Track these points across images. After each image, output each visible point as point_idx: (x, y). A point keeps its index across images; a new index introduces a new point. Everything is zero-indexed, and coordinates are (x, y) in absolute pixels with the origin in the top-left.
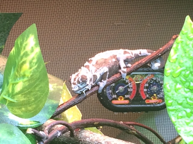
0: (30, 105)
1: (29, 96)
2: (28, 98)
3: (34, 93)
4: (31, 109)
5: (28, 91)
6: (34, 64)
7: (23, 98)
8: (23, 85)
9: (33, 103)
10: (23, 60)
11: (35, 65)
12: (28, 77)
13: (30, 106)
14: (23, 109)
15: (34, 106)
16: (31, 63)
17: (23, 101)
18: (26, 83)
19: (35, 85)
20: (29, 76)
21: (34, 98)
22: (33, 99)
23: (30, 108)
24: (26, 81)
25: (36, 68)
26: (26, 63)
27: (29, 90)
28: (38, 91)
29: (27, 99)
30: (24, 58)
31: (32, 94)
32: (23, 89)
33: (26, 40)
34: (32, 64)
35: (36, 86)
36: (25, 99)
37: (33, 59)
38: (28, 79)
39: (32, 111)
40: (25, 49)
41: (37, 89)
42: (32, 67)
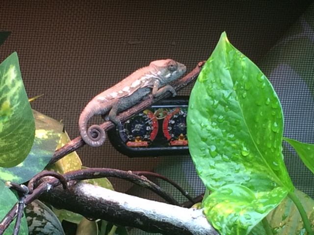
0: (13, 151)
1: (10, 140)
2: (10, 142)
3: (17, 136)
4: (14, 156)
5: (9, 134)
6: (16, 101)
7: (4, 143)
8: (3, 127)
9: (16, 148)
10: (3, 97)
11: (18, 102)
12: (9, 117)
13: (13, 153)
14: (5, 156)
15: (18, 152)
16: (11, 100)
17: (3, 147)
18: (7, 124)
19: (18, 126)
20: (11, 116)
21: (17, 142)
22: (16, 144)
23: (12, 155)
24: (7, 122)
25: (18, 106)
26: (6, 100)
27: (11, 133)
28: (22, 134)
29: (9, 144)
30: (4, 94)
31: (15, 137)
32: (3, 131)
33: (6, 72)
34: (14, 101)
35: (19, 128)
36: (6, 144)
37: (15, 95)
38: (9, 120)
39: (15, 158)
40: (4, 82)
41: (21, 131)
42: (14, 105)
